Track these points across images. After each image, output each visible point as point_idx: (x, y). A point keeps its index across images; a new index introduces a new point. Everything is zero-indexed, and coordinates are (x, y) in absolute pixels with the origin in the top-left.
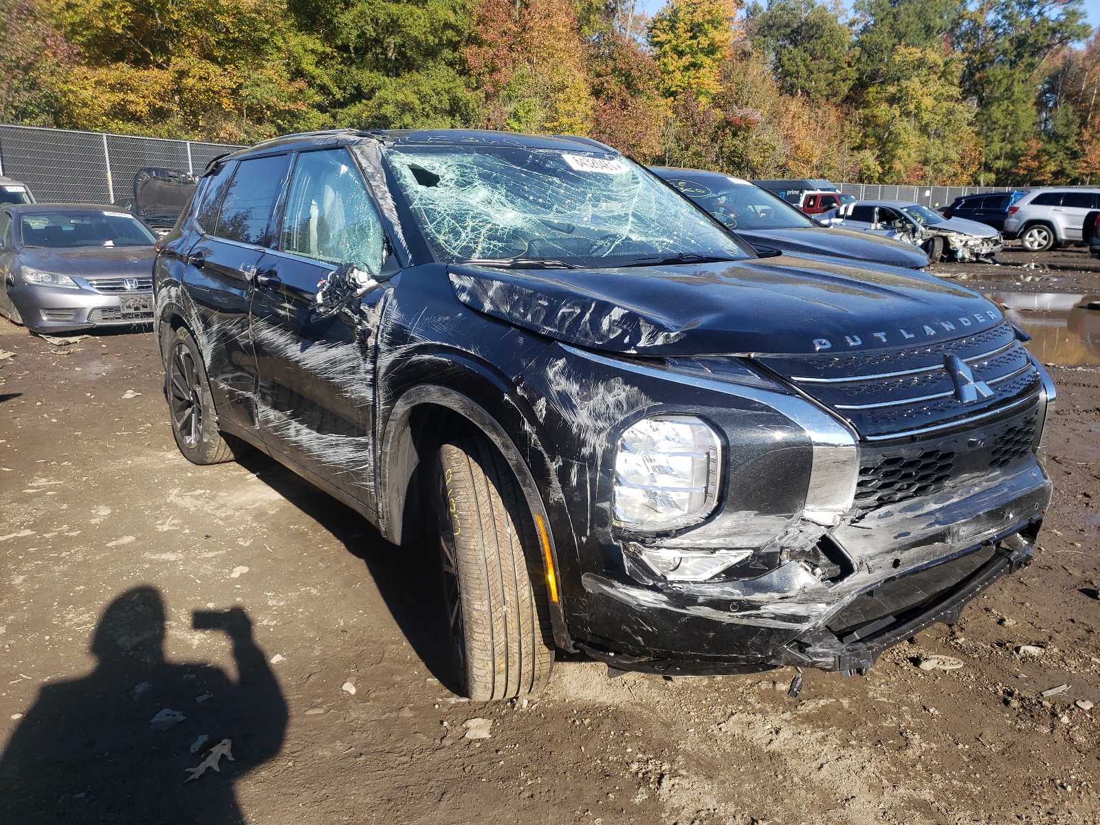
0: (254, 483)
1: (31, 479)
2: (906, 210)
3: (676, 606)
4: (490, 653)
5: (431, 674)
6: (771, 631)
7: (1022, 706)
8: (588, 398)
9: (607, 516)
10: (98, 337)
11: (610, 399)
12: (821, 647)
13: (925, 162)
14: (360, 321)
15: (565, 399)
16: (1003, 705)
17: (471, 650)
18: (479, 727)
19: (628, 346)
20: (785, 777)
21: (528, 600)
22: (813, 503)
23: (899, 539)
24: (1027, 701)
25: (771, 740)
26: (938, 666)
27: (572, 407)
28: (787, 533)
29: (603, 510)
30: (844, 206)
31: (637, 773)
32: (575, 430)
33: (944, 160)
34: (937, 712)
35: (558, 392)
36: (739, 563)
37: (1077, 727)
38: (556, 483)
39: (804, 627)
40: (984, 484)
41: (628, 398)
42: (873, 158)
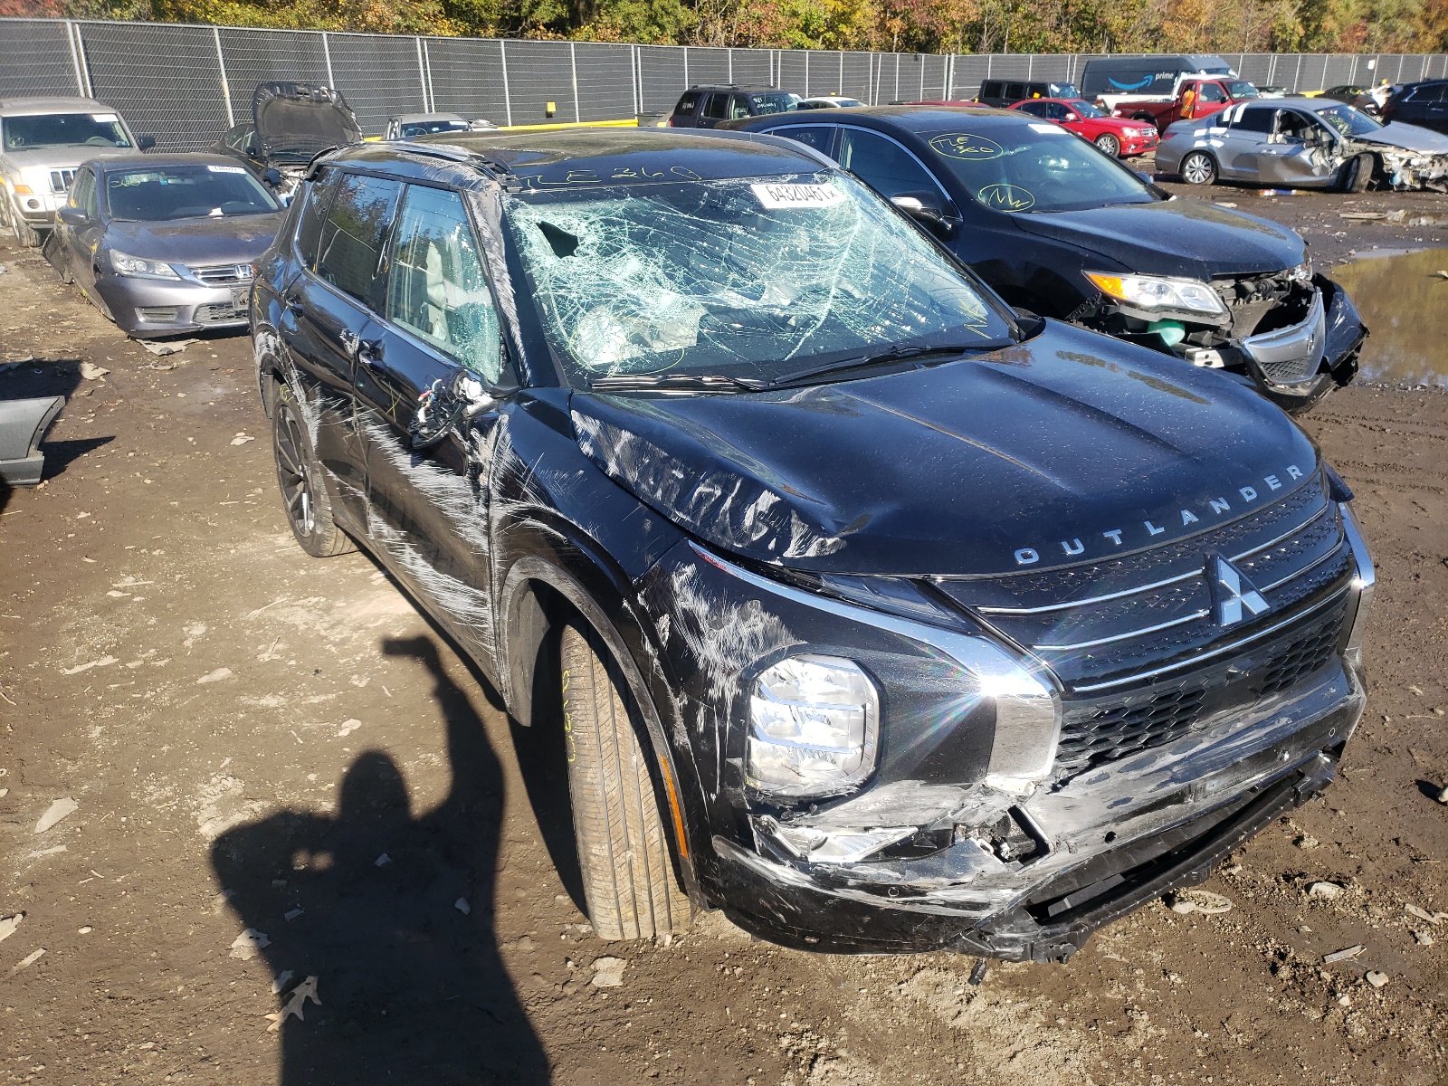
0: (380, 587)
1: (118, 578)
2: (1321, 113)
3: (822, 887)
4: (614, 901)
5: (563, 888)
6: (940, 919)
7: (1294, 977)
8: (717, 625)
9: (739, 774)
10: (207, 342)
11: (745, 631)
12: (1010, 930)
13: (1372, 17)
14: (471, 449)
15: (691, 621)
16: (1269, 973)
17: (591, 896)
18: (612, 970)
19: (773, 554)
20: (967, 1067)
21: (658, 845)
22: (997, 770)
23: (1116, 809)
24: (1302, 969)
25: (959, 1013)
26: (1196, 908)
27: (699, 634)
28: (963, 806)
29: (734, 767)
30: (1231, 108)
31: (788, 1050)
32: (701, 665)
33: (1399, 15)
34: (1179, 981)
35: (684, 611)
36: (900, 841)
37: (1359, 1013)
38: (680, 724)
39: (984, 914)
40: (1253, 715)
41: (765, 632)
42: (1293, 13)
